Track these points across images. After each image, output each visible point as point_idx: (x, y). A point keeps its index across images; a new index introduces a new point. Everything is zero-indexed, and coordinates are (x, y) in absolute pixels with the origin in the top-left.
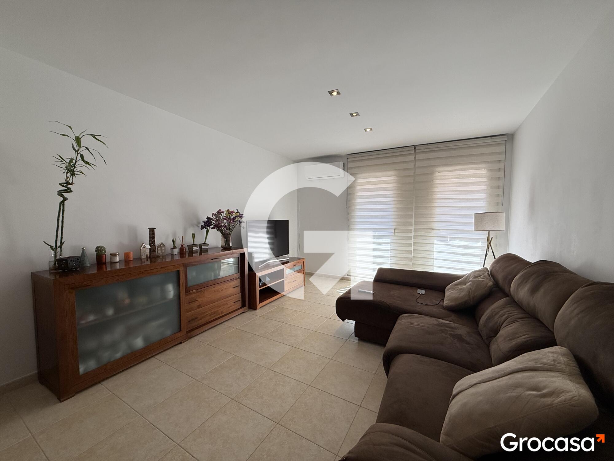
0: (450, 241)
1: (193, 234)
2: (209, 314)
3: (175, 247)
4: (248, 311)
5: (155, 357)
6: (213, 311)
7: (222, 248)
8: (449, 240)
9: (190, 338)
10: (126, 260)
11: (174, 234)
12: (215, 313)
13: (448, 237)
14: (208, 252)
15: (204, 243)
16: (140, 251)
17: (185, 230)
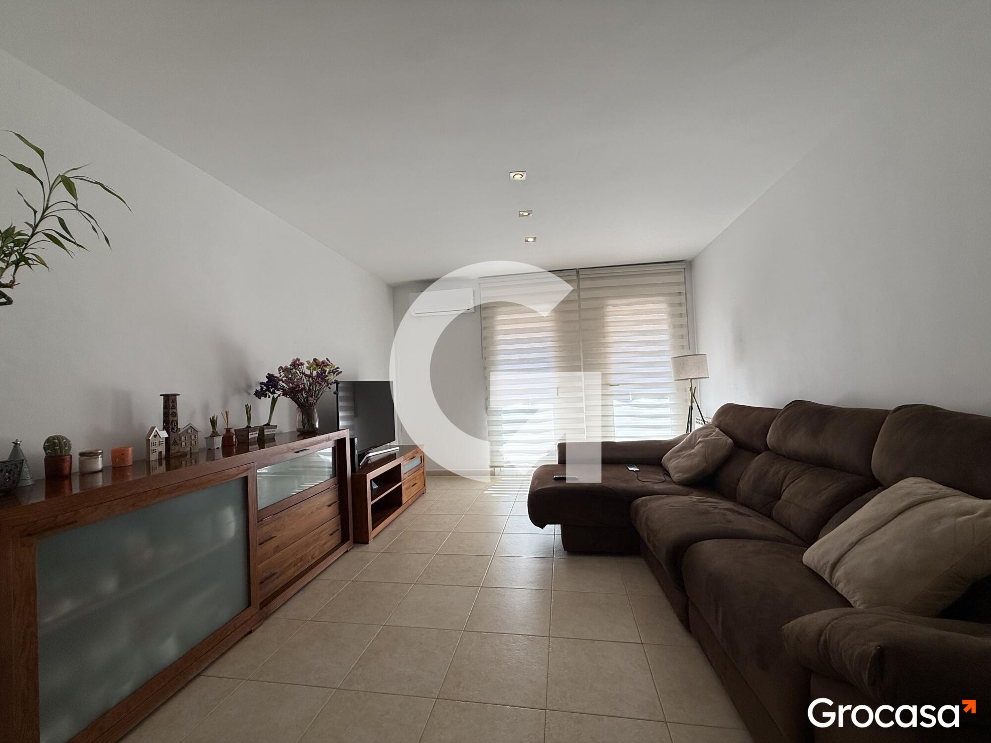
0: (633, 399)
1: (247, 406)
2: (292, 565)
3: (215, 434)
4: (352, 548)
5: (205, 674)
6: (299, 556)
7: (299, 433)
8: (631, 398)
9: (266, 618)
10: (117, 467)
11: (206, 408)
12: (301, 560)
13: (629, 394)
14: (275, 441)
15: (268, 424)
16: (145, 446)
17: (225, 401)
